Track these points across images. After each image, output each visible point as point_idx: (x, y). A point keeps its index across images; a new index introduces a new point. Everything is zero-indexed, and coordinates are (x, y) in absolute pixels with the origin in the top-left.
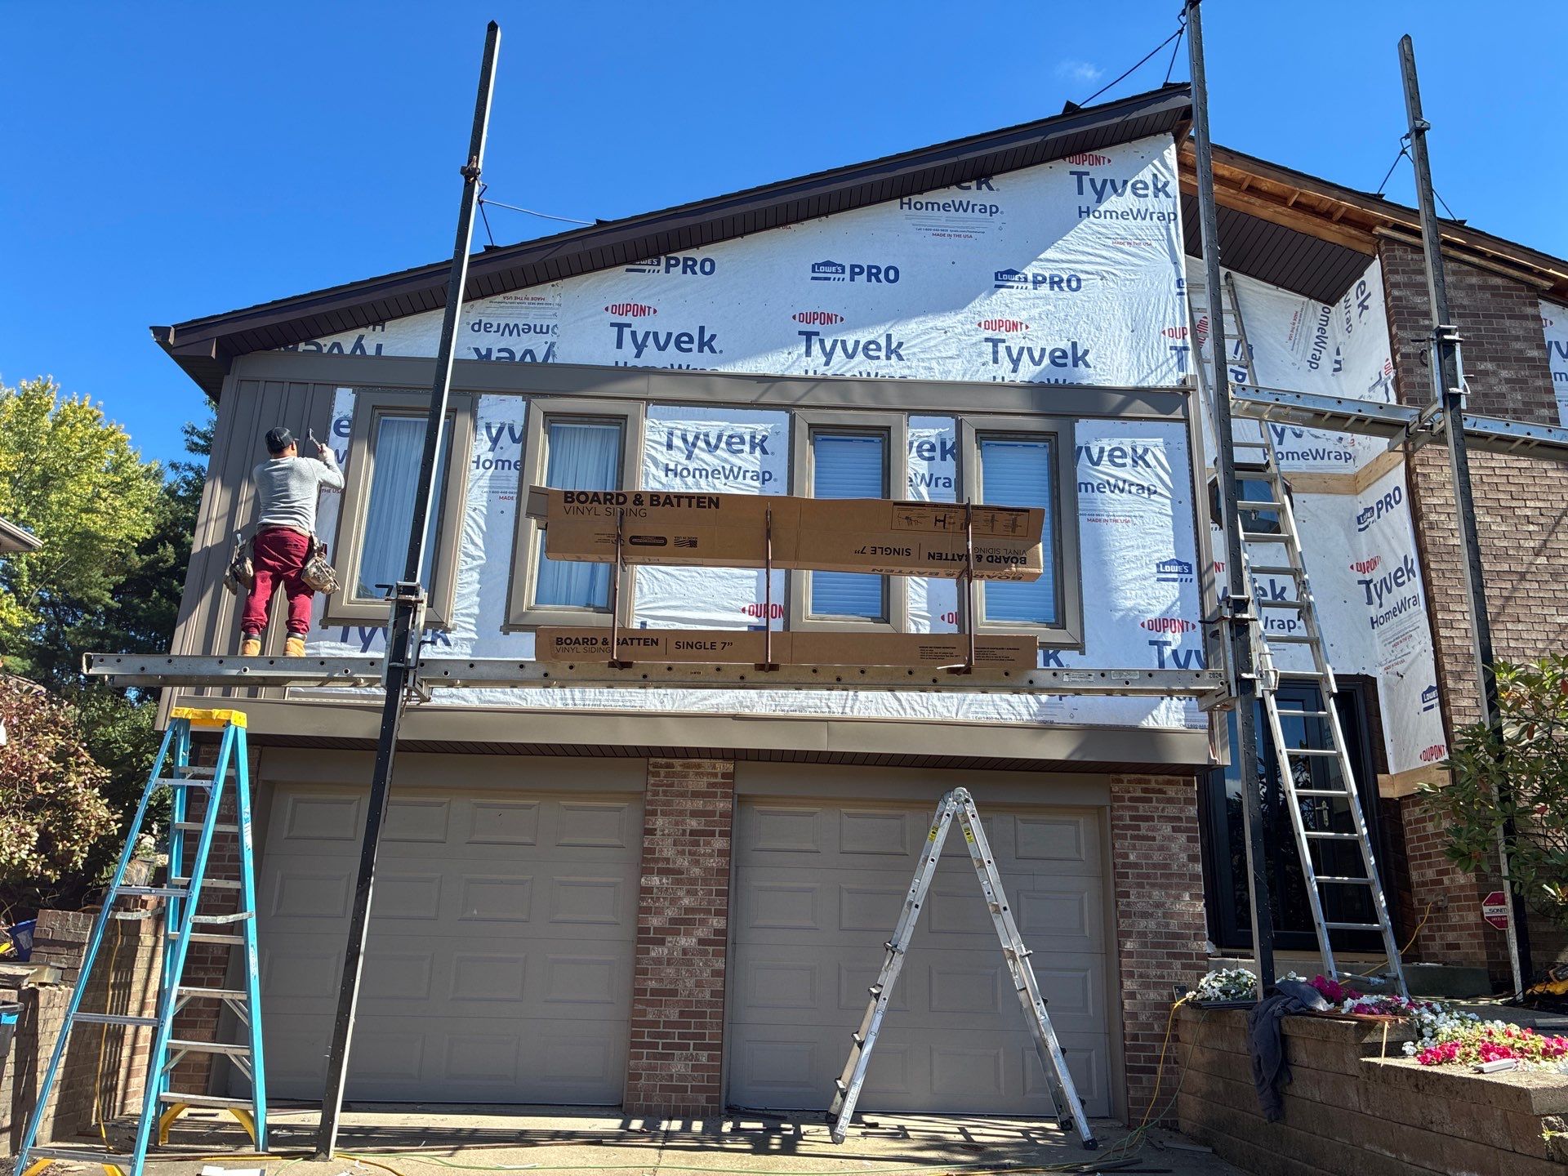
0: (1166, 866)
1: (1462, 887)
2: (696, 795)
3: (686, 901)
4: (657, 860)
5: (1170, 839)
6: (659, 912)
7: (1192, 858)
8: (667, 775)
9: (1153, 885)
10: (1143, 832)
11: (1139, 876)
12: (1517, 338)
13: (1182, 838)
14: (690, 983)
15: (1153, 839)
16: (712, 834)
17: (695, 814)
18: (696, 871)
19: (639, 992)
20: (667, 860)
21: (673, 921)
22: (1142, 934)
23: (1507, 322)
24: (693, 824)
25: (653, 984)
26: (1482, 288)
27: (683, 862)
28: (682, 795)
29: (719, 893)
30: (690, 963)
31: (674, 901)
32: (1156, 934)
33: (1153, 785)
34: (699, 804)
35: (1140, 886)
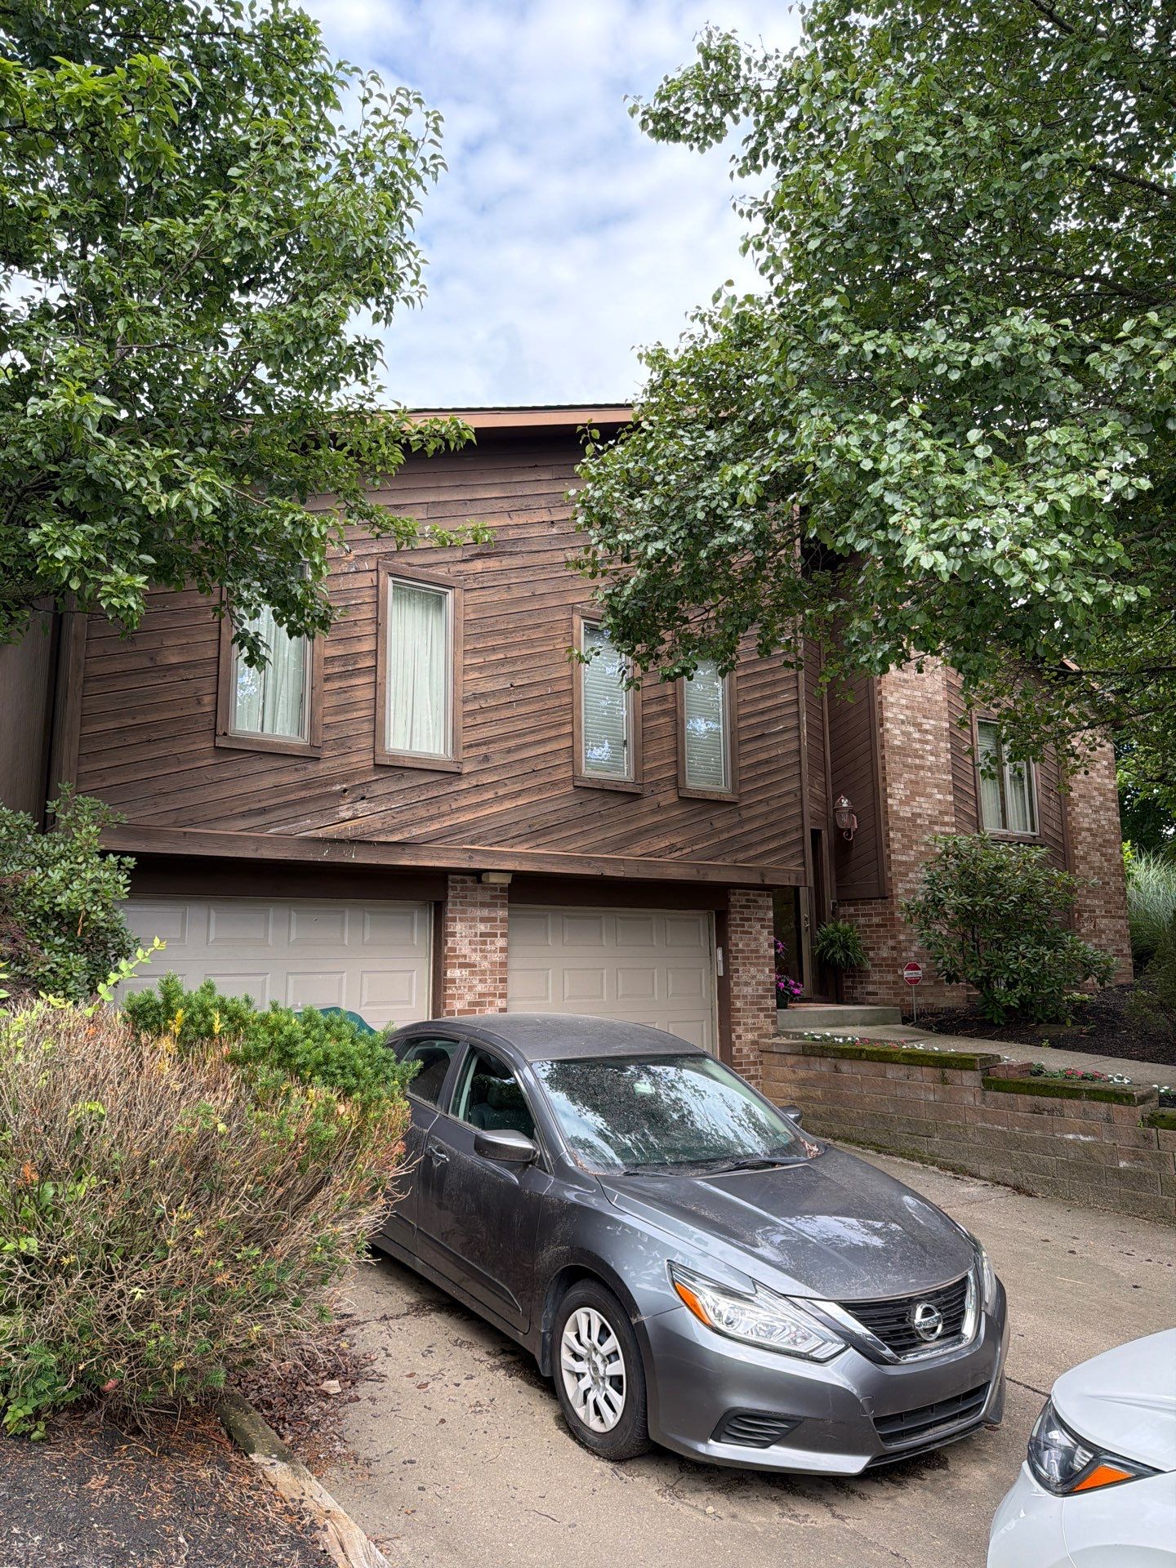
0: (757, 951)
1: (884, 959)
2: (483, 905)
3: (480, 988)
4: (457, 957)
5: (760, 933)
6: (461, 997)
7: (770, 946)
8: (463, 889)
9: (751, 964)
10: (746, 929)
11: (744, 958)
13: (765, 932)
15: (751, 933)
16: (495, 935)
17: (483, 920)
18: (485, 965)
20: (465, 956)
21: (471, 1004)
22: (745, 997)
24: (482, 928)
27: (476, 958)
28: (474, 905)
29: (501, 981)
31: (471, 988)
32: (752, 996)
33: (751, 897)
34: (485, 913)
35: (744, 964)
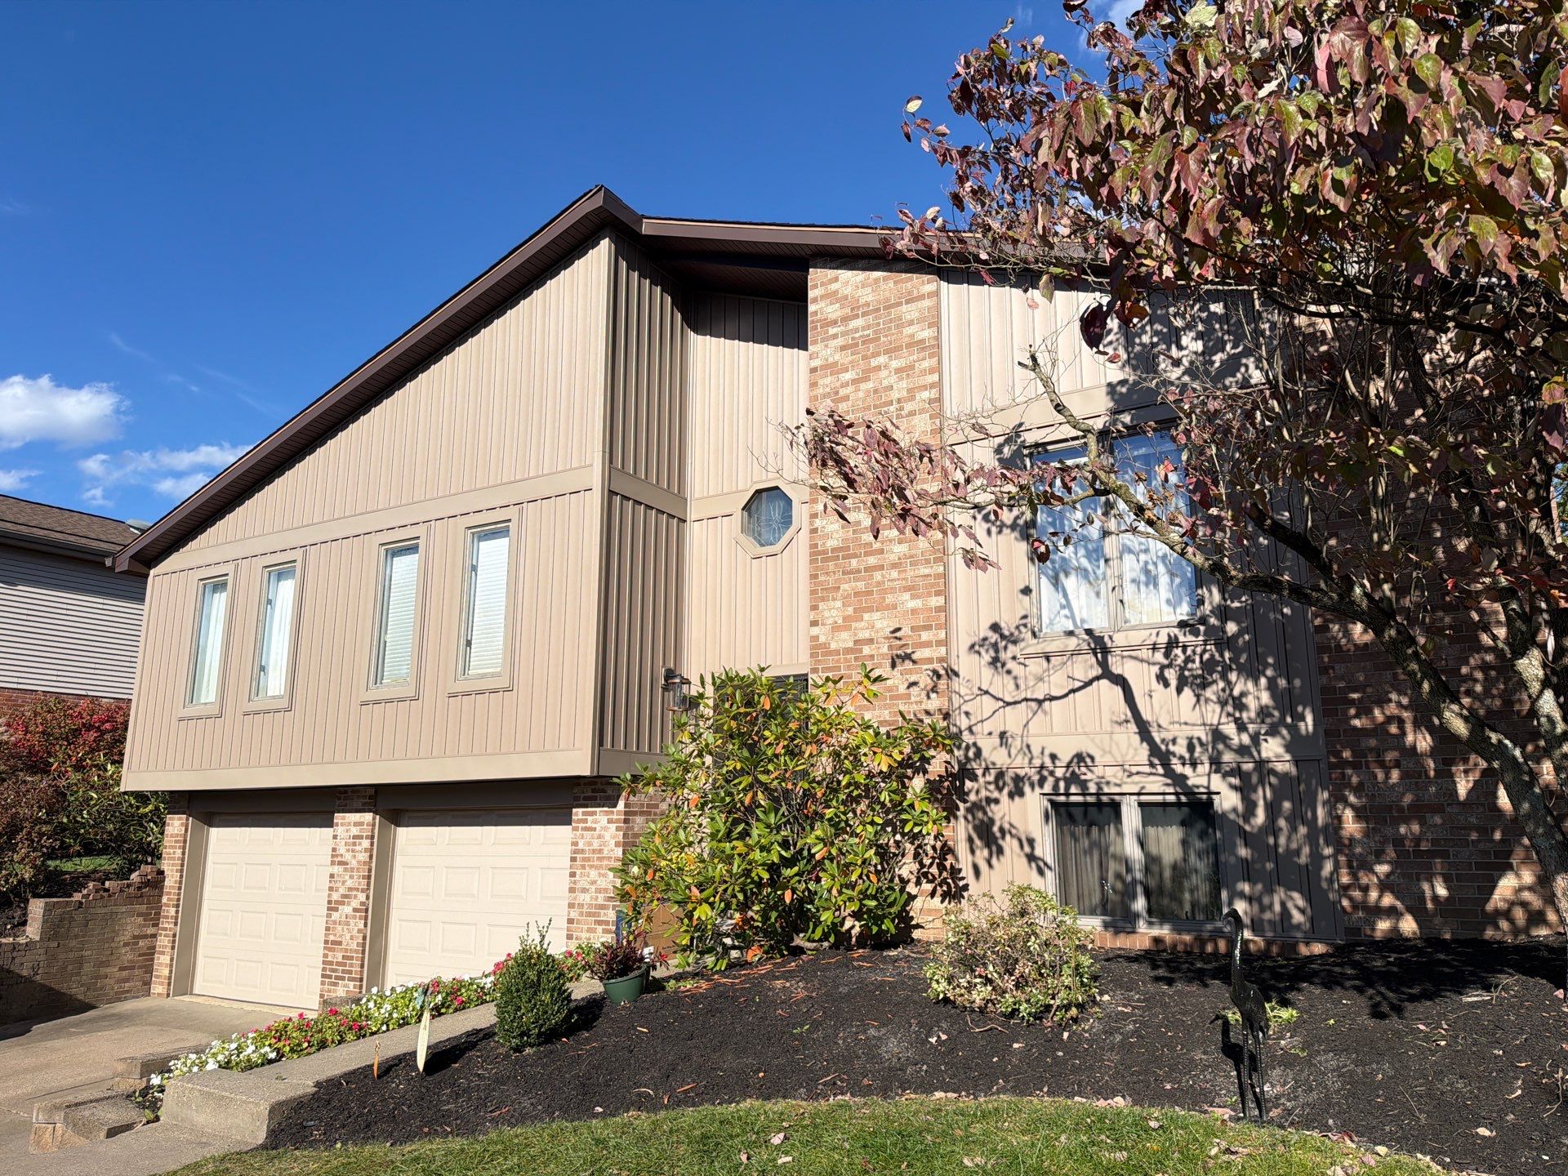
0: (600, 851)
2: (356, 812)
3: (349, 883)
4: (338, 856)
5: (605, 829)
6: (337, 890)
7: (617, 844)
9: (591, 867)
11: (584, 859)
12: (911, 323)
13: (613, 827)
14: (348, 938)
15: (595, 829)
17: (356, 824)
18: (354, 863)
19: (326, 942)
20: (342, 856)
21: (343, 896)
23: (904, 308)
24: (355, 831)
25: (332, 937)
27: (349, 857)
28: (351, 811)
29: (364, 878)
30: (348, 924)
31: (343, 883)
32: (590, 905)
33: (599, 786)
34: (357, 818)
35: (583, 867)
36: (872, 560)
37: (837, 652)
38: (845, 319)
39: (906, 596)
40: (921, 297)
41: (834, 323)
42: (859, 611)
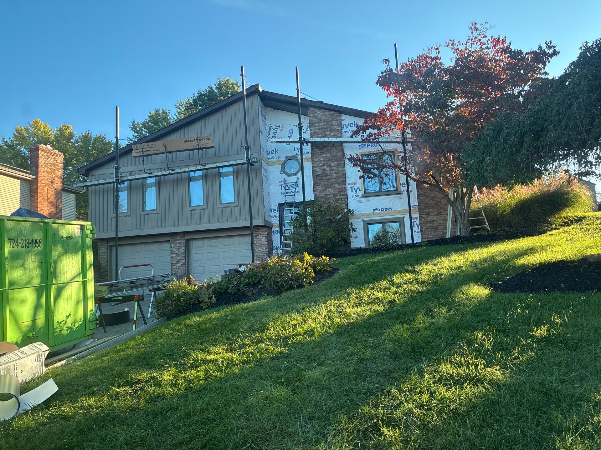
0: (261, 243)
2: (178, 240)
3: (178, 258)
4: (173, 252)
5: (262, 238)
6: (174, 260)
7: (266, 241)
8: (173, 237)
9: (259, 247)
10: (257, 238)
11: (256, 245)
12: (335, 125)
13: (264, 238)
14: (180, 272)
15: (259, 239)
16: (182, 246)
17: (179, 243)
18: (180, 253)
20: (175, 252)
21: (176, 262)
22: (257, 256)
23: (333, 122)
24: (178, 245)
25: (174, 273)
26: (329, 115)
27: (177, 252)
28: (176, 240)
30: (180, 269)
31: (176, 258)
32: (259, 255)
34: (179, 241)
35: (257, 247)
36: (328, 177)
37: (321, 197)
38: (319, 123)
39: (337, 185)
40: (338, 120)
41: (316, 123)
42: (326, 189)
